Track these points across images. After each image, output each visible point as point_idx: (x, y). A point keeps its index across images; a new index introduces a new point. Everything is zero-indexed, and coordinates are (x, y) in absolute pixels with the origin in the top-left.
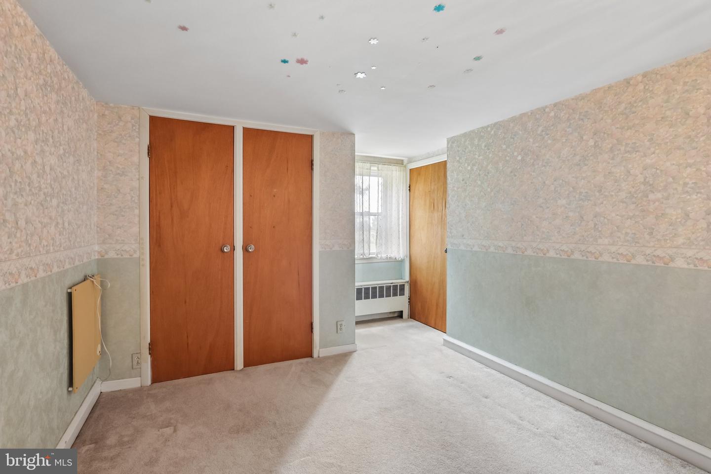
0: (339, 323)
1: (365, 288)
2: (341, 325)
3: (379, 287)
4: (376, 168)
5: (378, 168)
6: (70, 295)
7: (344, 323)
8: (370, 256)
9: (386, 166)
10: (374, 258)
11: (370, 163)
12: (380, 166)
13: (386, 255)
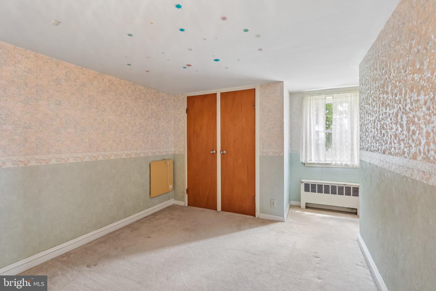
0: (272, 201)
1: (318, 185)
2: (273, 203)
3: (331, 186)
4: (331, 97)
5: (333, 96)
6: (150, 164)
7: (275, 202)
8: (326, 162)
9: (341, 94)
10: (330, 164)
11: (325, 95)
12: (335, 95)
13: (340, 163)
